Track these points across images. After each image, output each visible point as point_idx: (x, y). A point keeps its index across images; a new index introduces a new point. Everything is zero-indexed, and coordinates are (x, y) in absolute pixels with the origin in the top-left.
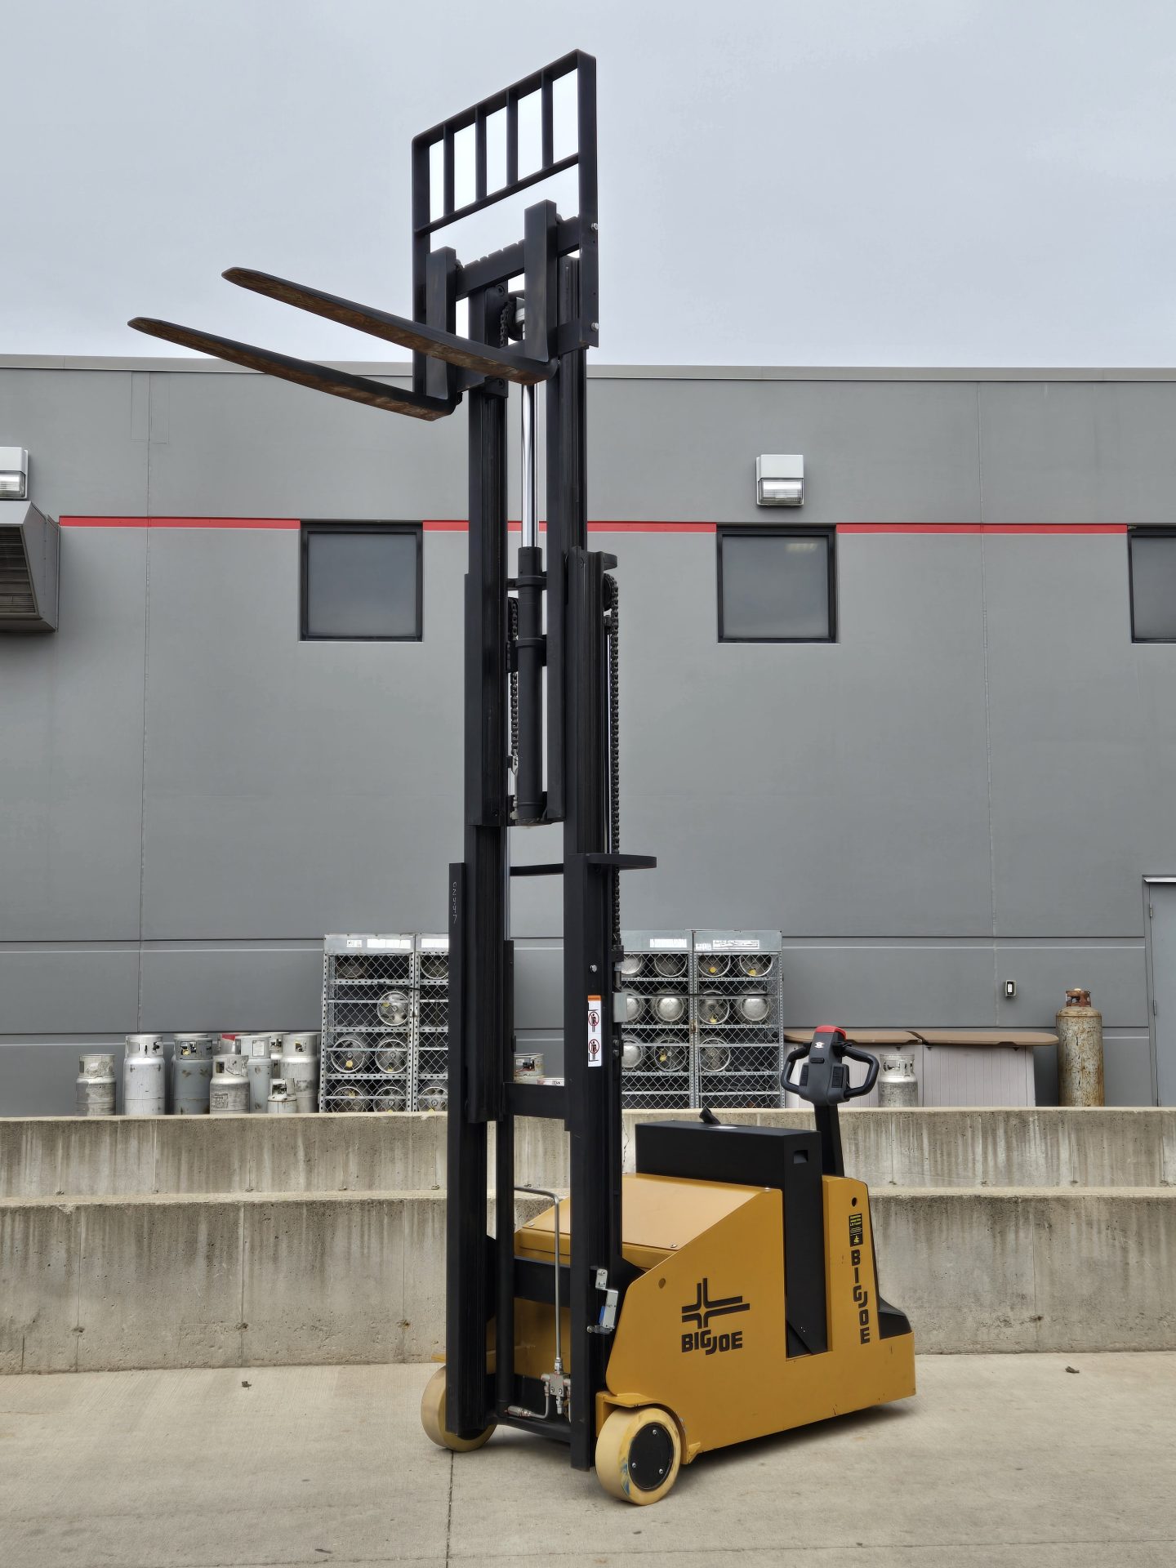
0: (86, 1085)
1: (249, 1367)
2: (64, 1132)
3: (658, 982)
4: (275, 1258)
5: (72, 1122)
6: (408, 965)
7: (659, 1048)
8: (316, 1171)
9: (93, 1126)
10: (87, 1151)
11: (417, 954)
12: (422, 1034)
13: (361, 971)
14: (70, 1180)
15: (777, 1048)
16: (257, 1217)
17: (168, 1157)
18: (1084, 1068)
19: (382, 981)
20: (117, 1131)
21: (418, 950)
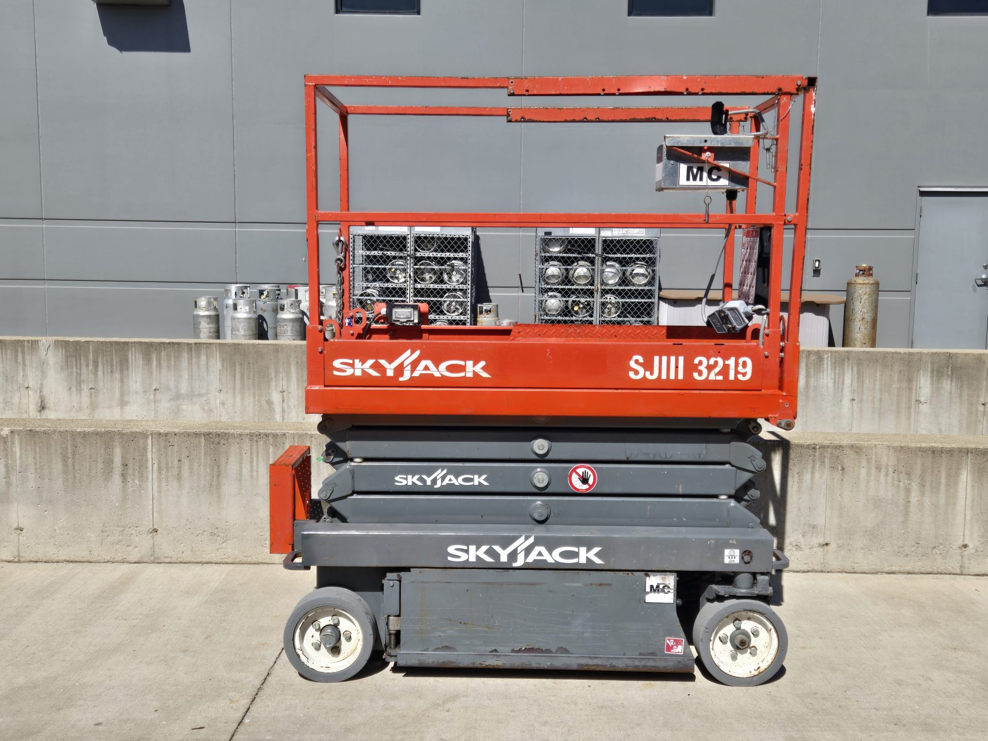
0: (198, 316)
2: (156, 349)
3: (574, 257)
4: (179, 478)
5: (161, 343)
6: (406, 242)
7: (573, 302)
9: (176, 346)
10: (172, 363)
11: (412, 235)
12: (415, 289)
13: (375, 246)
14: (162, 381)
15: (653, 303)
16: (165, 444)
17: (227, 369)
18: (863, 319)
19: (389, 253)
20: (192, 350)
21: (412, 232)
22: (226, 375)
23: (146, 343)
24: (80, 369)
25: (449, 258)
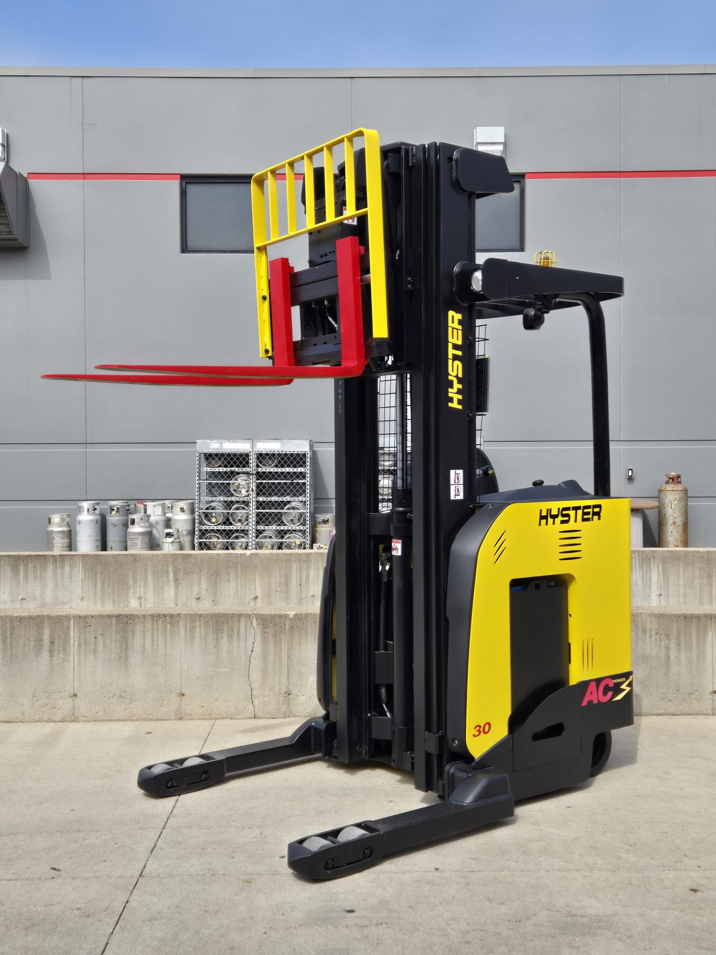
0: (52, 532)
1: (78, 722)
2: (23, 561)
4: (95, 652)
5: (29, 556)
6: (248, 459)
8: (181, 586)
9: (42, 558)
10: (38, 574)
11: (254, 452)
12: (257, 502)
13: (220, 463)
14: (29, 591)
16: (82, 625)
17: (89, 578)
18: (675, 523)
19: (233, 469)
20: (56, 561)
21: (254, 449)
22: (88, 583)
23: (14, 556)
25: (288, 473)
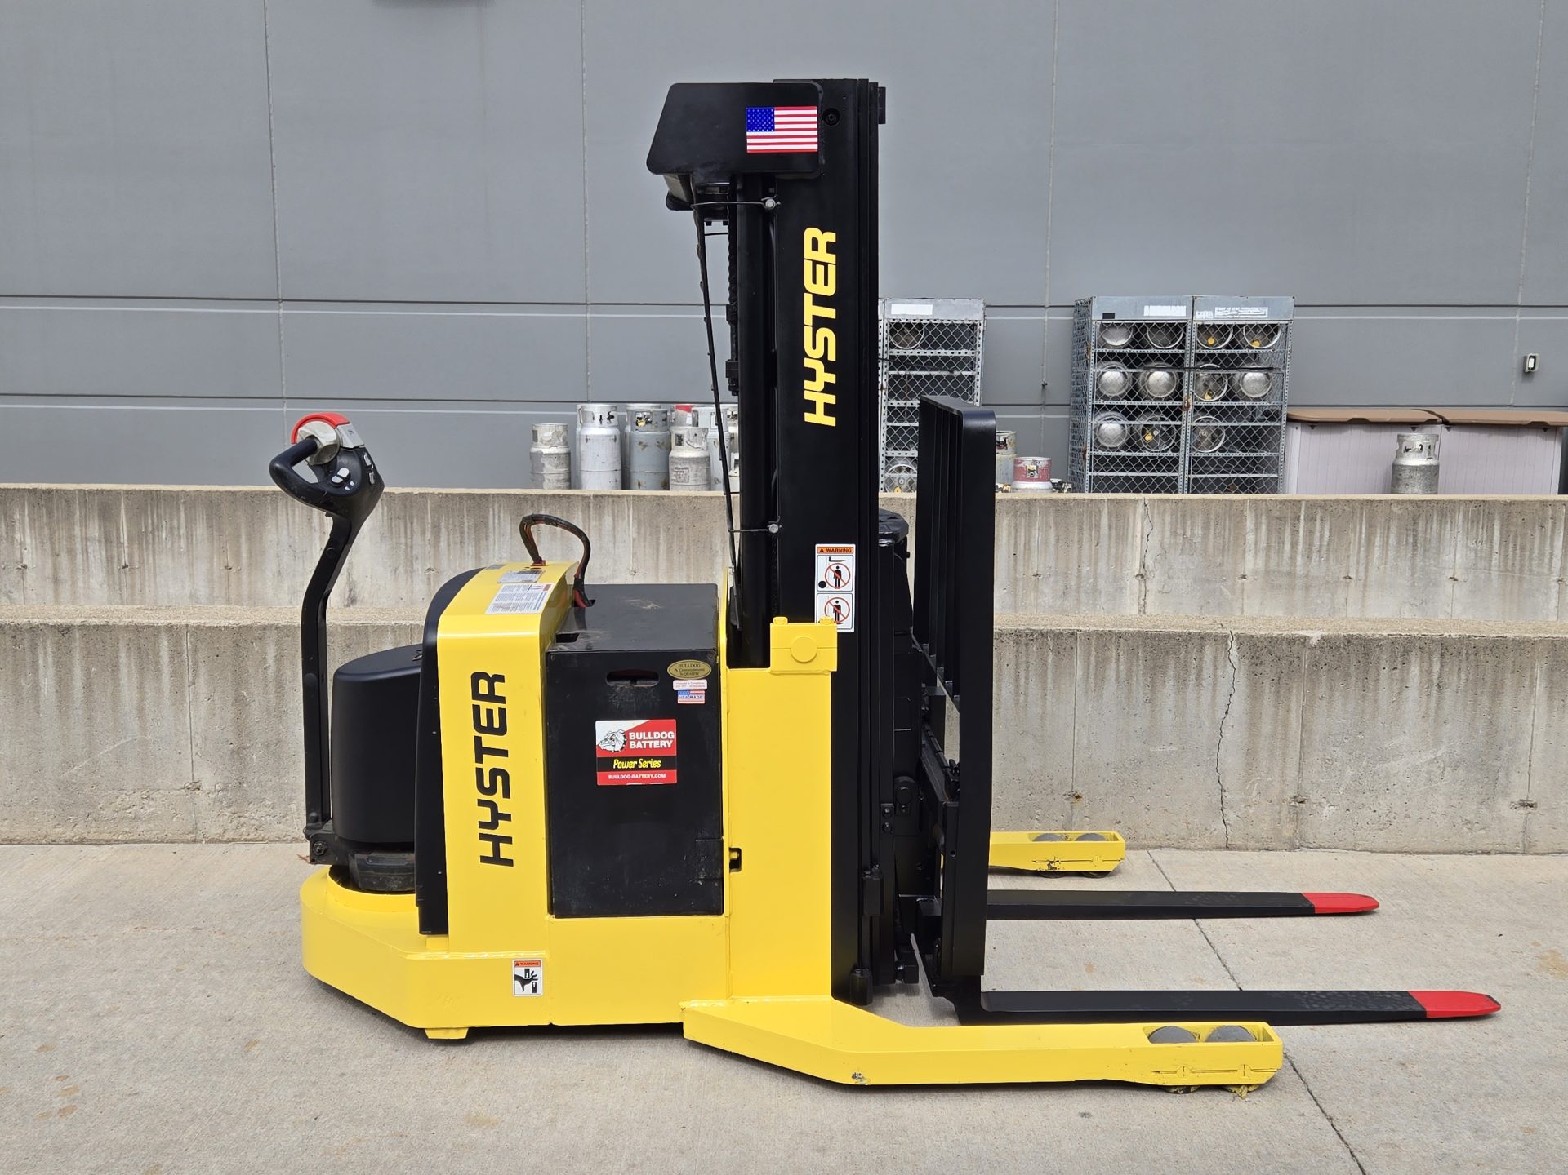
0: (541, 455)
3: (1151, 355)
7: (1145, 426)
11: (886, 321)
12: (890, 409)
15: (1274, 428)
17: (645, 537)
20: (589, 507)
21: (886, 317)
22: (645, 546)
24: (412, 538)
25: (945, 358)
